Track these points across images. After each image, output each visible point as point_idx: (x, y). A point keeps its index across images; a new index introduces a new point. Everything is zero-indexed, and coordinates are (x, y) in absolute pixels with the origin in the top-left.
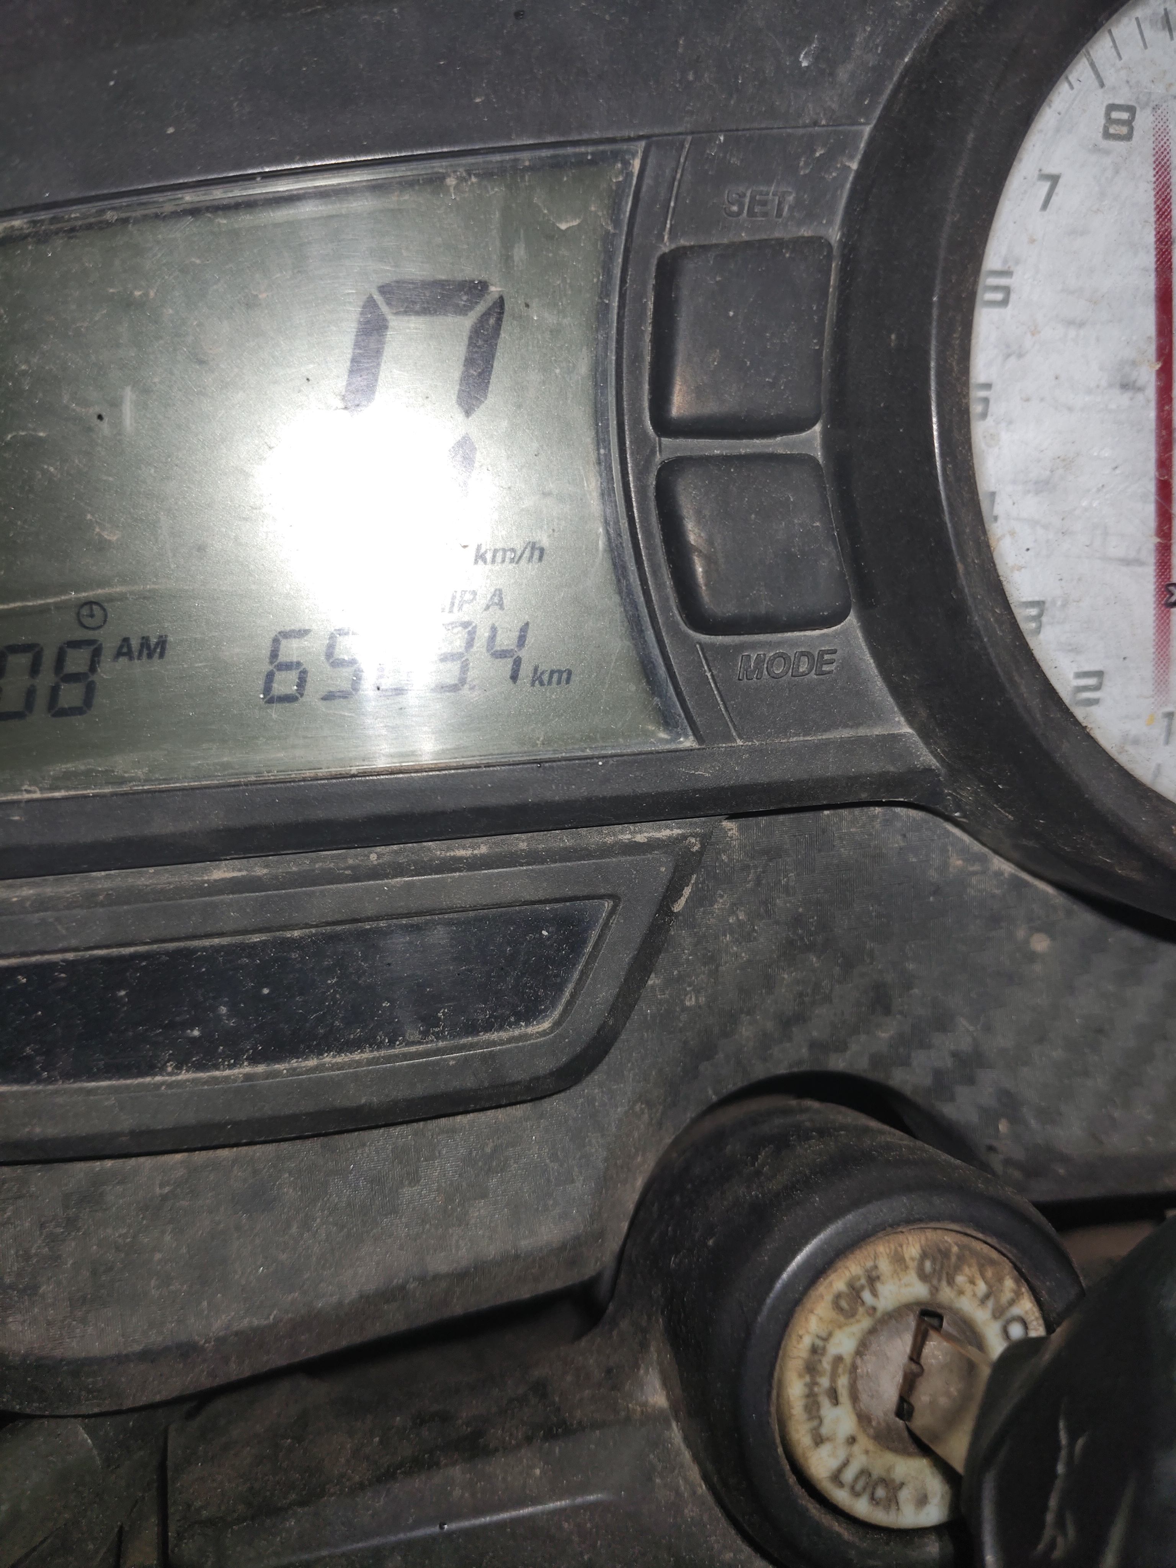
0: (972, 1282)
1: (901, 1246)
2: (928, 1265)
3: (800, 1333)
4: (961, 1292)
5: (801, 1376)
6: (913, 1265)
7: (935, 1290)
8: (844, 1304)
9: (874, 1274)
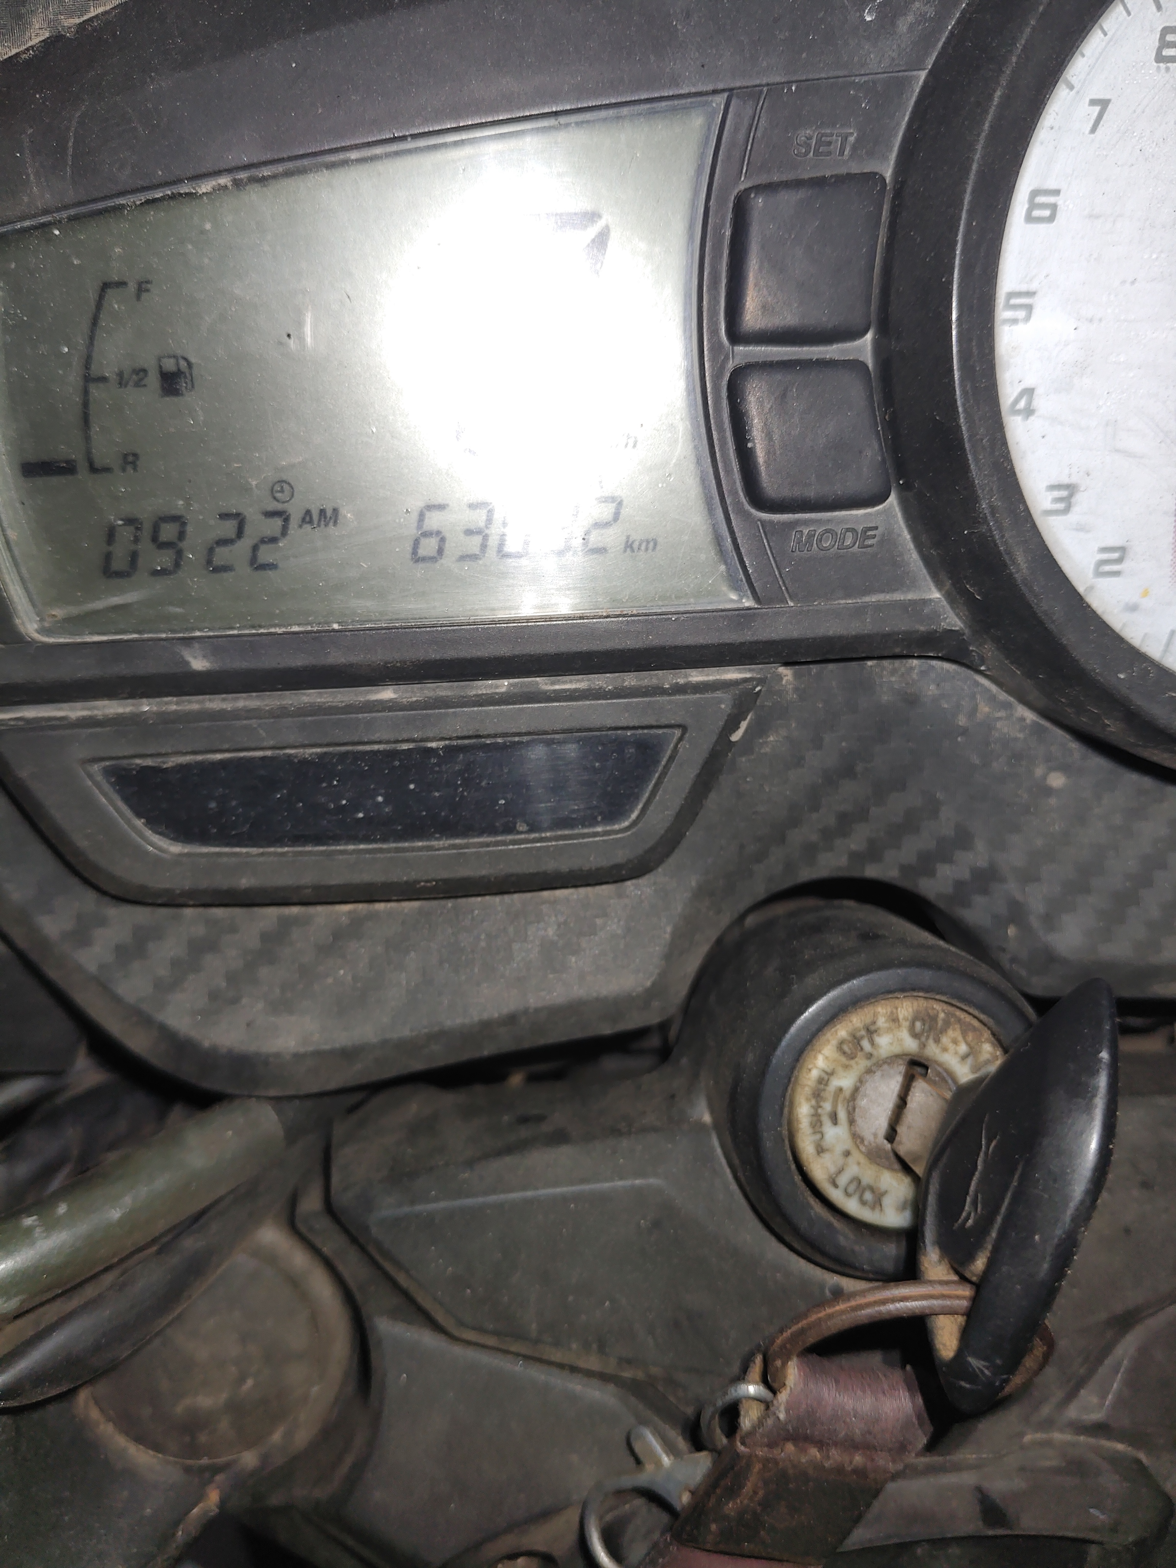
0: (955, 1042)
1: (897, 1008)
2: (918, 1025)
3: (810, 1067)
4: (945, 1050)
5: (808, 1100)
6: (906, 1024)
7: (923, 1046)
8: (846, 1048)
9: (872, 1028)
